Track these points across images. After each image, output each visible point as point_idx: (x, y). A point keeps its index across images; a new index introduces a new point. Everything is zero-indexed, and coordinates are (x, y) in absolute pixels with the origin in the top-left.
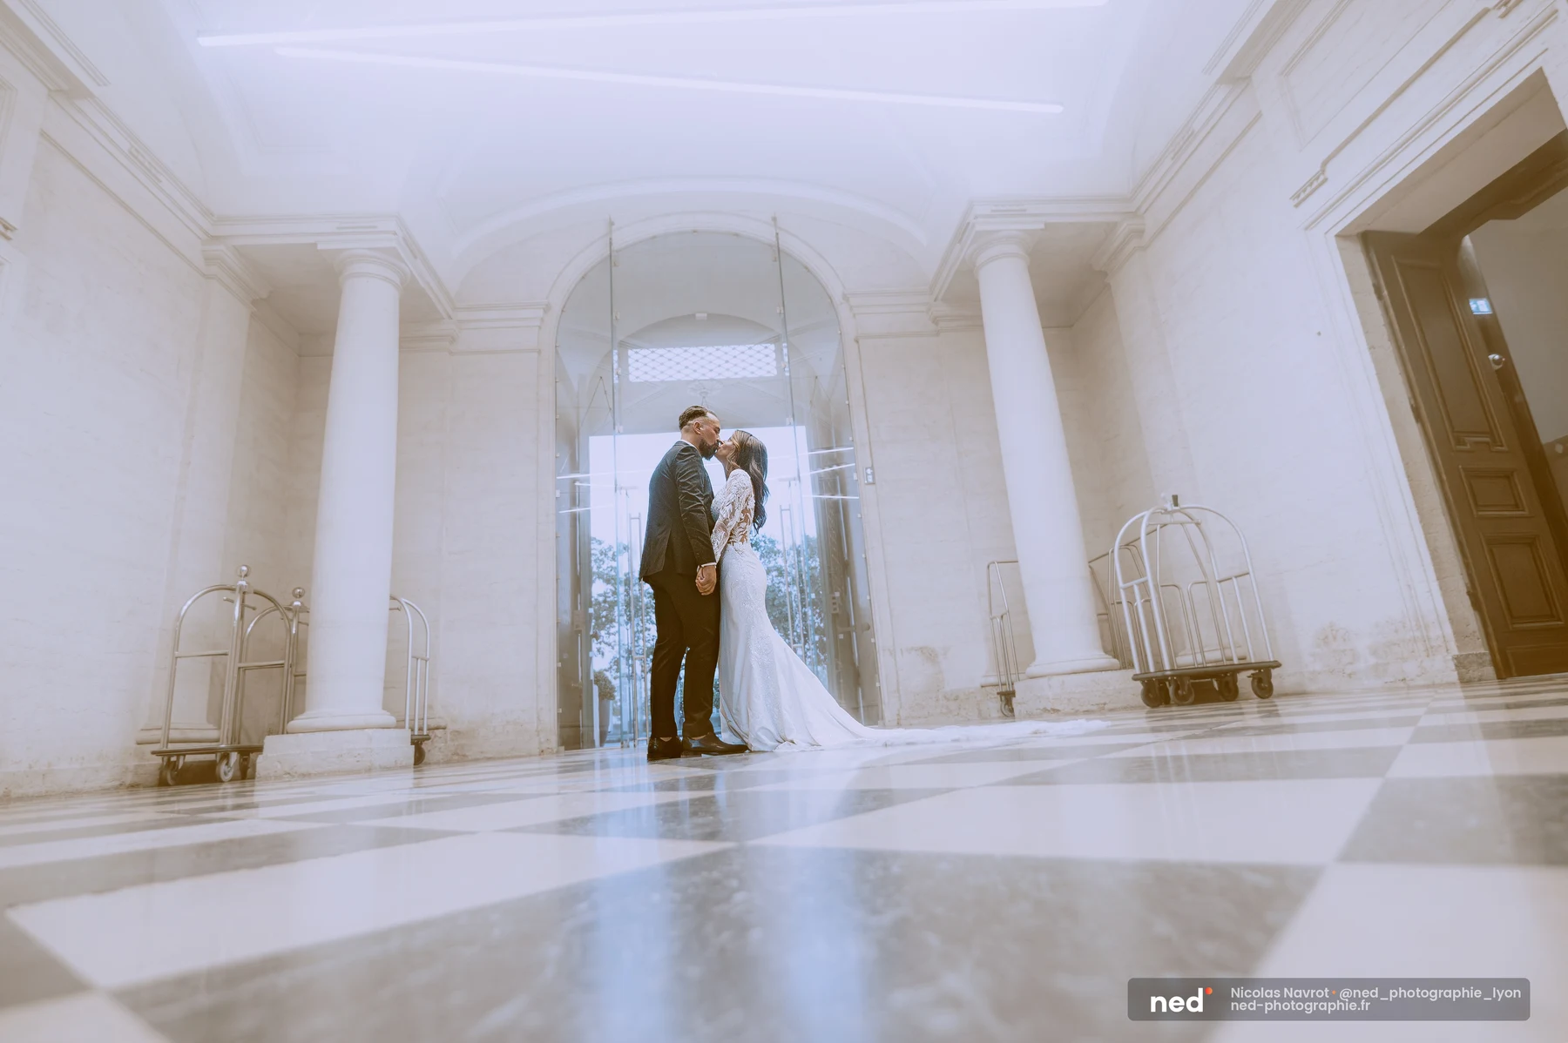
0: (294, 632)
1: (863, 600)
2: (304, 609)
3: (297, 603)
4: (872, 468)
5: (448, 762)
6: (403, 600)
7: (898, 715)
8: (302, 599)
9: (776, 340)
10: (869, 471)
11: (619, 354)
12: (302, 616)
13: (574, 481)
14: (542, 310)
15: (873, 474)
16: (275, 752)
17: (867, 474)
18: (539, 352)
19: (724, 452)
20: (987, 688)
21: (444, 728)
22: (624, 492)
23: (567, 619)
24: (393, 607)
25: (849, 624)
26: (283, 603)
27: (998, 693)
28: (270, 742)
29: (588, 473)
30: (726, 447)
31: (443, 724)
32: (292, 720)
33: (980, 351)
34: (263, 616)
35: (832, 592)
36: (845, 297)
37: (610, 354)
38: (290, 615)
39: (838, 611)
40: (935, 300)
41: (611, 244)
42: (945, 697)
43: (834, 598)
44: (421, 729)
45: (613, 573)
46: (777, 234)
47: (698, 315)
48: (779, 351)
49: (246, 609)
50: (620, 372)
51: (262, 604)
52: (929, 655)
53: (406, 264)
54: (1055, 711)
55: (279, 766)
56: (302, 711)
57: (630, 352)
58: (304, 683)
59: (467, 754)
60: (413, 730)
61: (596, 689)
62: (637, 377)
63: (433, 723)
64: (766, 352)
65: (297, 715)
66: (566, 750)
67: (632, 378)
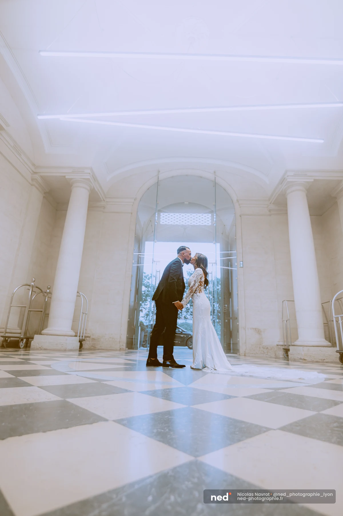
0: (46, 300)
1: (235, 308)
2: (50, 293)
3: (48, 291)
4: (242, 262)
5: (89, 349)
6: (80, 293)
7: (245, 352)
8: (50, 289)
9: (212, 212)
10: (241, 263)
11: (158, 214)
12: (49, 295)
13: (139, 255)
14: (134, 200)
15: (243, 264)
16: (37, 340)
17: (241, 264)
18: (132, 213)
19: (193, 261)
20: (279, 346)
21: (90, 337)
22: (155, 263)
23: (132, 304)
24: (77, 295)
25: (229, 316)
26: (43, 290)
27: (283, 349)
28: (36, 336)
29: (144, 253)
30: (193, 260)
31: (89, 336)
32: (43, 330)
33: (286, 223)
34: (38, 294)
35: (224, 304)
36: (238, 201)
37: (155, 214)
38: (46, 294)
39: (226, 311)
40: (270, 203)
41: (158, 178)
42: (263, 347)
43: (225, 307)
44: (82, 337)
45: (148, 284)
46: (215, 178)
47: (185, 203)
48: (212, 216)
49: (33, 292)
50: (157, 222)
51: (38, 291)
52: (258, 331)
53: (92, 183)
54: (305, 360)
55: (38, 345)
56: (47, 327)
57: (161, 214)
58: (48, 317)
59: (96, 347)
60: (79, 336)
61: (140, 328)
62: (163, 223)
63: (87, 335)
64: (208, 216)
65: (45, 329)
66: (128, 349)
67: (161, 223)
